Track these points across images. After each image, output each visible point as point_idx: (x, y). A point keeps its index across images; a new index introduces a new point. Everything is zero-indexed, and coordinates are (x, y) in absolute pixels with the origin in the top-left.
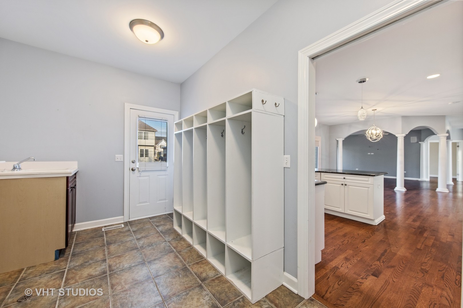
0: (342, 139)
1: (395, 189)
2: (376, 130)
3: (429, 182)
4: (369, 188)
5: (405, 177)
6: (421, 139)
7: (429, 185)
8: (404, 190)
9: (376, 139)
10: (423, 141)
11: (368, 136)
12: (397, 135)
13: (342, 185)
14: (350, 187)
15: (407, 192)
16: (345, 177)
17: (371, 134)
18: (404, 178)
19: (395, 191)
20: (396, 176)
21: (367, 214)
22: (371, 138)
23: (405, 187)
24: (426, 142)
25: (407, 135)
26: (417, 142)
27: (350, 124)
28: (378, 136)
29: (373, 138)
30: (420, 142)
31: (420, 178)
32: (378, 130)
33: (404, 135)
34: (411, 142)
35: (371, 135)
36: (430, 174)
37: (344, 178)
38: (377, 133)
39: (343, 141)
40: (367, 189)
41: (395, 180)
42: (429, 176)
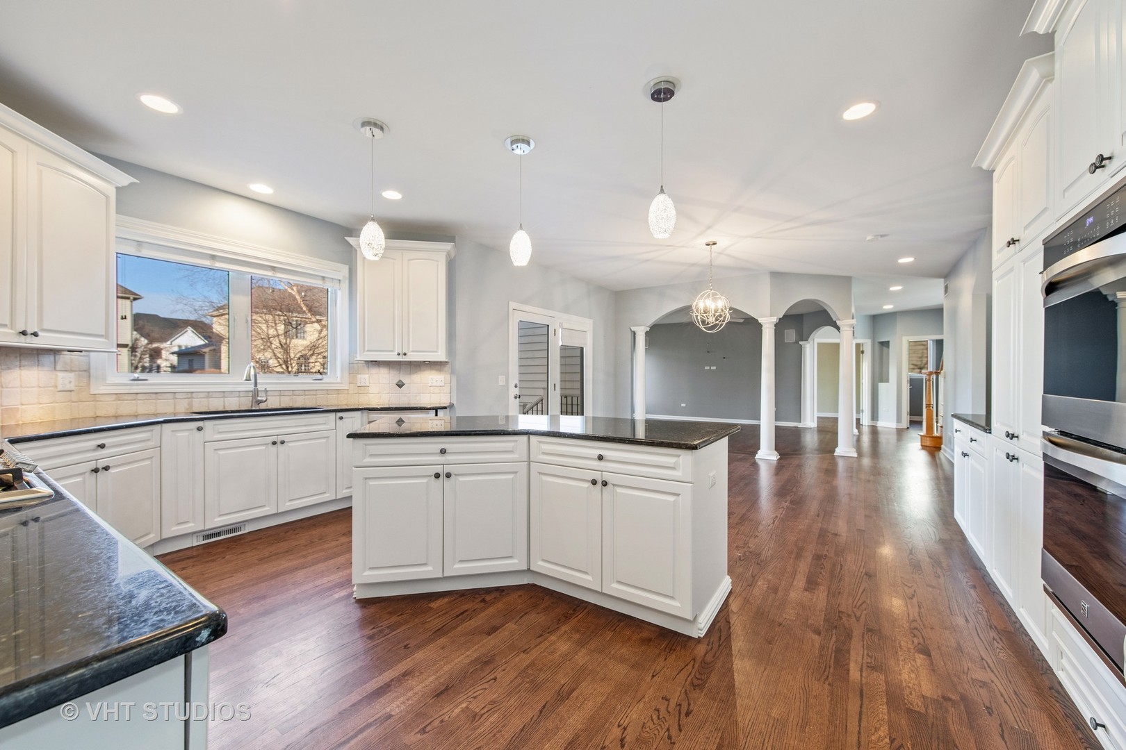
0: (642, 328)
1: (757, 457)
2: (715, 299)
3: (816, 429)
4: (678, 495)
5: (777, 419)
6: (803, 336)
7: (816, 437)
8: (774, 457)
9: (716, 326)
10: (807, 340)
11: (697, 316)
12: (760, 320)
13: (594, 482)
14: (619, 490)
15: (781, 461)
16: (603, 453)
17: (705, 312)
18: (774, 423)
19: (757, 461)
20: (759, 418)
21: (672, 598)
22: (703, 322)
23: (777, 449)
24: (811, 342)
25: (780, 319)
26: (797, 342)
27: (660, 290)
28: (720, 316)
29: (708, 324)
30: (800, 343)
31: (800, 422)
32: (720, 301)
33: (775, 319)
34: (786, 341)
35: (704, 315)
36: (818, 411)
37: (600, 458)
38: (717, 306)
39: (647, 333)
40: (672, 498)
41: (756, 429)
42: (816, 415)
